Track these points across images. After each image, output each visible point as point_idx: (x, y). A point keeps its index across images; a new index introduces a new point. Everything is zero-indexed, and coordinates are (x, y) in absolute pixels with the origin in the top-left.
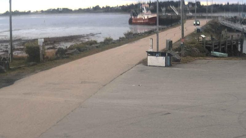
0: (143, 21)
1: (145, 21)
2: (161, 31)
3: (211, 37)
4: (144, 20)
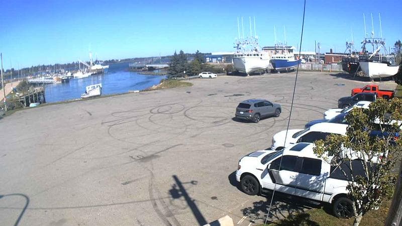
3: (23, 94)
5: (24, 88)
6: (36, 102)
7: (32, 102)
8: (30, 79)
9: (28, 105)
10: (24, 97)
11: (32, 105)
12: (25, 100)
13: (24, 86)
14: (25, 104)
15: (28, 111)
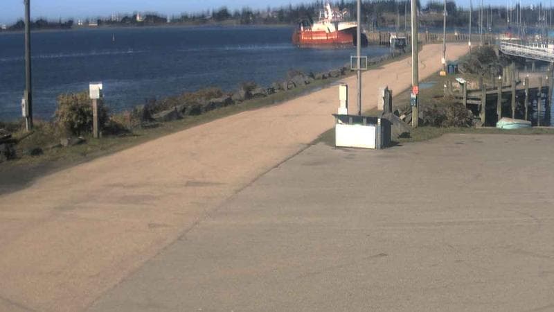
0: (326, 38)
1: (329, 38)
2: (366, 69)
3: (478, 83)
4: (327, 35)
5: (484, 67)
6: (519, 116)
7: (507, 114)
8: (508, 44)
9: (491, 120)
10: (482, 95)
11: (504, 123)
12: (483, 103)
13: (486, 60)
14: (482, 116)
15: (488, 138)
